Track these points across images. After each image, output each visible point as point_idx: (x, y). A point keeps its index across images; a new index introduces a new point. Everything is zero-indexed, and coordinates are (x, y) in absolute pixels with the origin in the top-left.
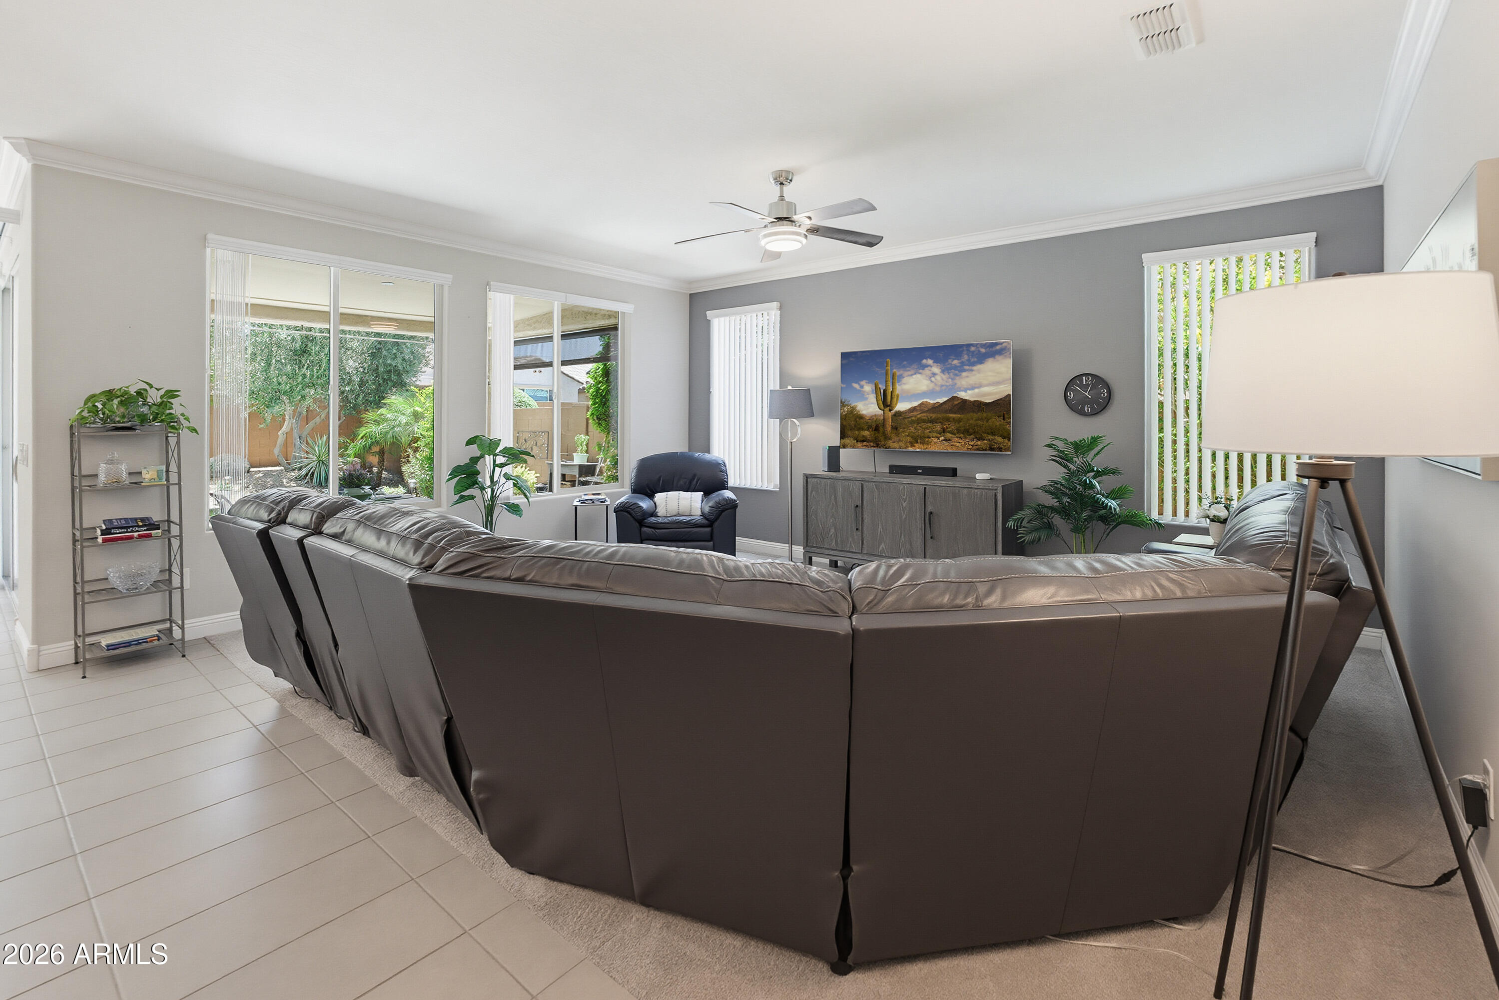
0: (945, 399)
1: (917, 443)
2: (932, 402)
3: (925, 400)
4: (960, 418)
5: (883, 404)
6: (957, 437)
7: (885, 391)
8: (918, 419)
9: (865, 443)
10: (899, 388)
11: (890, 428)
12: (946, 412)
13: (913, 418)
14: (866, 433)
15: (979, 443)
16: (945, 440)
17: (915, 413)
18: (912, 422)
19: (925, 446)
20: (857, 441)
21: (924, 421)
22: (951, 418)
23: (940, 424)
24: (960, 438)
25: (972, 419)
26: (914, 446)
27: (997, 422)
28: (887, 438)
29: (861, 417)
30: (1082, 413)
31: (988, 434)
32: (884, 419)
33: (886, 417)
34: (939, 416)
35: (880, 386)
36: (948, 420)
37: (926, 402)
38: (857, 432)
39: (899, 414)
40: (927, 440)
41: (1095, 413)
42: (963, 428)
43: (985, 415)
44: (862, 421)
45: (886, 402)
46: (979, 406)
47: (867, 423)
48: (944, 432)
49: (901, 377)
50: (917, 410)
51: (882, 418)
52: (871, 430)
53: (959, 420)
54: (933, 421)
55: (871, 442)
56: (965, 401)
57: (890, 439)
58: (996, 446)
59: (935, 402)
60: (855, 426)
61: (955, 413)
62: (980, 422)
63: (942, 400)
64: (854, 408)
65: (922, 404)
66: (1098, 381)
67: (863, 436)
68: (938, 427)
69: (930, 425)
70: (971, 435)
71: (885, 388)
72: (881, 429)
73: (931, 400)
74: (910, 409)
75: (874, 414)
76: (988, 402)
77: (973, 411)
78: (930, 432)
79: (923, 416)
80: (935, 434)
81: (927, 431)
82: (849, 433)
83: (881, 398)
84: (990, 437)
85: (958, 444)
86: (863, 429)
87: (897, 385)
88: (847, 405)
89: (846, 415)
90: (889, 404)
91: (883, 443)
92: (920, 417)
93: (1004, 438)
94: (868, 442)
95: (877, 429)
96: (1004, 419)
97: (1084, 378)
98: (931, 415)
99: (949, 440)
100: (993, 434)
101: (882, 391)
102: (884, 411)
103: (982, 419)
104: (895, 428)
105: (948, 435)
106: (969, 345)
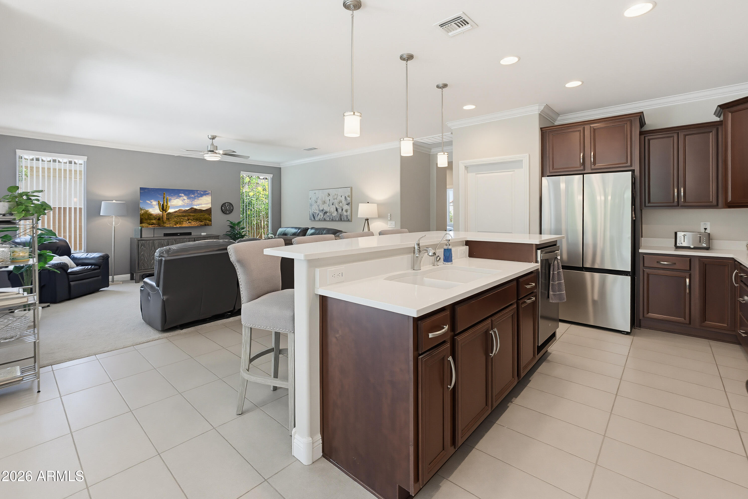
0: (189, 208)
1: (178, 224)
2: (184, 209)
3: (181, 208)
4: (194, 215)
5: (162, 209)
6: (193, 222)
7: (163, 204)
8: (178, 215)
9: (153, 225)
10: (169, 204)
11: (165, 219)
12: (189, 213)
13: (176, 215)
14: (154, 221)
15: (201, 223)
16: (189, 223)
17: (177, 213)
18: (176, 216)
19: (181, 225)
20: (149, 225)
21: (180, 216)
22: (191, 215)
23: (187, 217)
24: (194, 222)
25: (199, 215)
26: (176, 225)
27: (207, 216)
28: (164, 223)
29: (151, 215)
30: (226, 214)
31: (204, 220)
32: (163, 215)
33: (164, 215)
34: (186, 214)
35: (161, 202)
36: (190, 216)
37: (181, 209)
38: (149, 221)
39: (169, 214)
40: (182, 223)
41: (230, 213)
42: (195, 218)
43: (203, 214)
44: (152, 216)
45: (163, 208)
46: (201, 211)
47: (154, 217)
48: (188, 220)
49: (170, 200)
50: (177, 212)
51: (162, 215)
52: (156, 220)
53: (194, 216)
54: (184, 216)
55: (156, 224)
56: (196, 209)
57: (166, 223)
58: (207, 224)
59: (185, 209)
60: (148, 218)
61: (193, 213)
62: (201, 216)
63: (187, 209)
64: (147, 211)
65: (180, 210)
66: (231, 204)
67: (152, 222)
68: (186, 218)
69: (183, 217)
70: (198, 220)
71: (163, 203)
72: (161, 220)
73: (183, 208)
74: (174, 212)
75: (158, 213)
76: (204, 210)
77: (199, 213)
78: (183, 220)
79: (180, 214)
80: (185, 221)
81: (182, 220)
82: (145, 221)
83: (161, 207)
84: (205, 221)
85: (194, 224)
86: (152, 220)
87: (169, 203)
88: (144, 210)
89: (143, 214)
90: (165, 209)
91: (162, 225)
92: (179, 215)
93: (209, 221)
94: (154, 225)
95: (159, 219)
96: (209, 215)
97: (227, 203)
98: (183, 214)
99: (190, 223)
100: (206, 220)
101: (162, 205)
102: (162, 212)
103: (202, 215)
104: (168, 219)
105: (190, 221)
106: (197, 191)
